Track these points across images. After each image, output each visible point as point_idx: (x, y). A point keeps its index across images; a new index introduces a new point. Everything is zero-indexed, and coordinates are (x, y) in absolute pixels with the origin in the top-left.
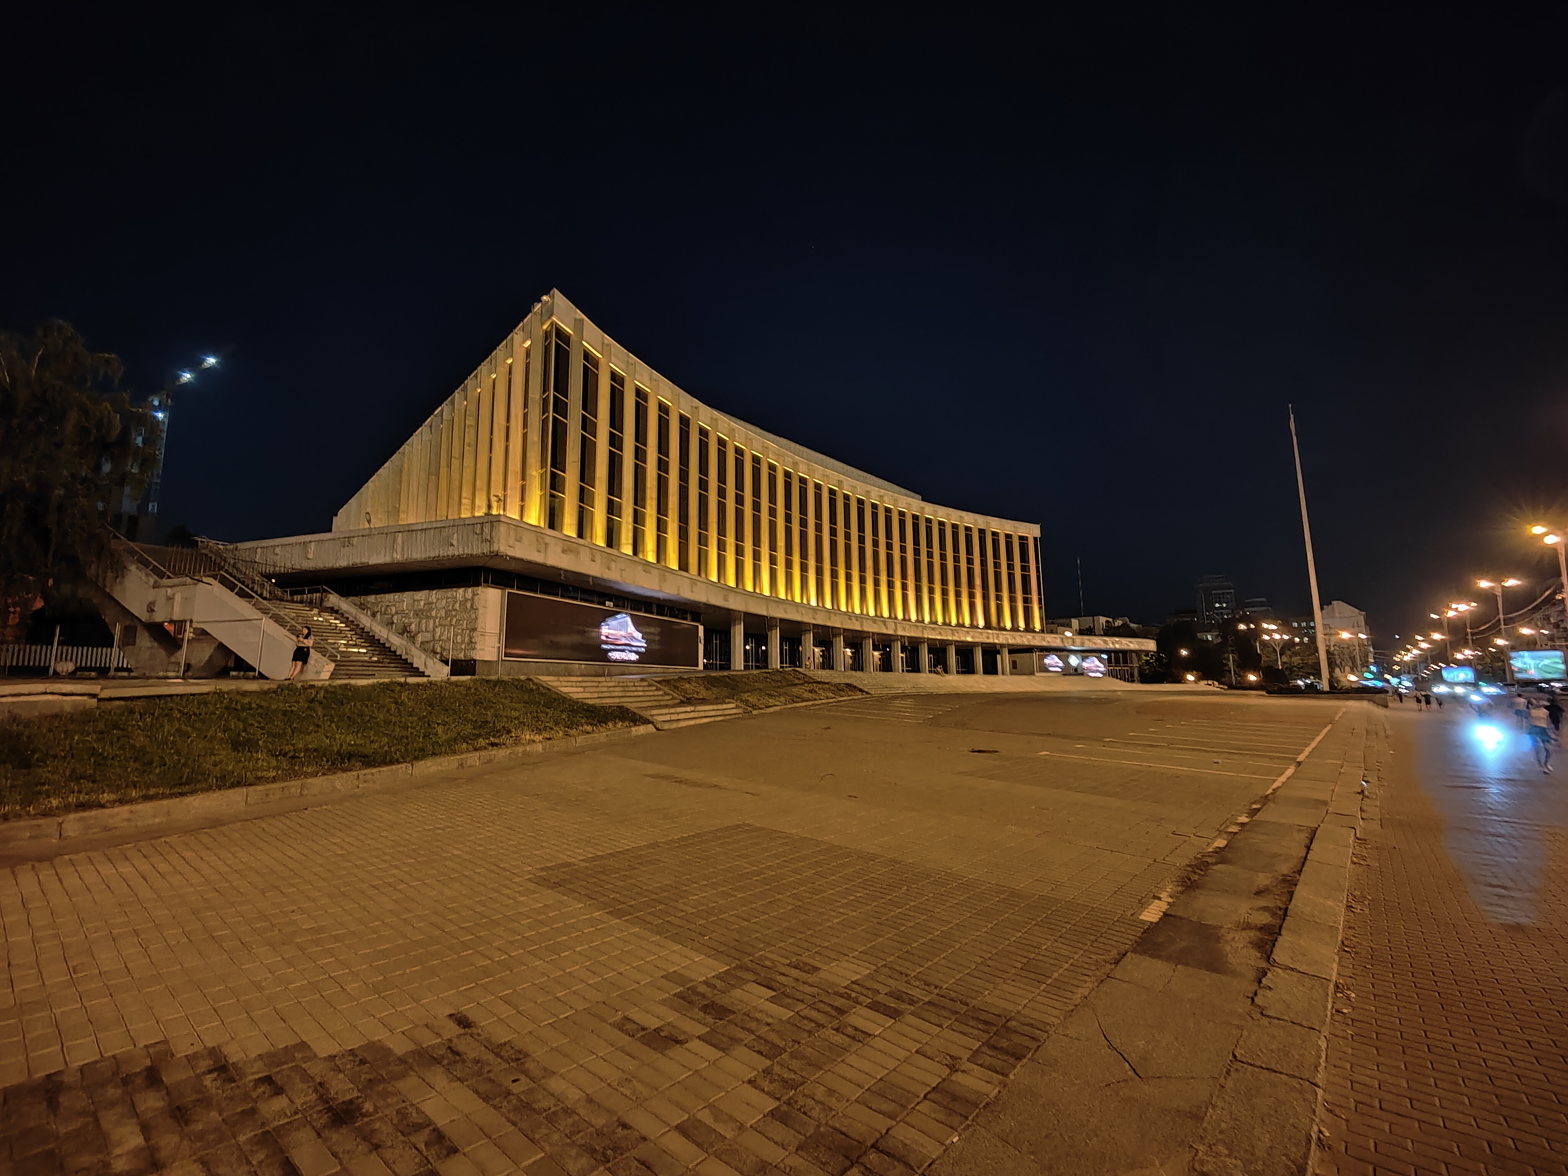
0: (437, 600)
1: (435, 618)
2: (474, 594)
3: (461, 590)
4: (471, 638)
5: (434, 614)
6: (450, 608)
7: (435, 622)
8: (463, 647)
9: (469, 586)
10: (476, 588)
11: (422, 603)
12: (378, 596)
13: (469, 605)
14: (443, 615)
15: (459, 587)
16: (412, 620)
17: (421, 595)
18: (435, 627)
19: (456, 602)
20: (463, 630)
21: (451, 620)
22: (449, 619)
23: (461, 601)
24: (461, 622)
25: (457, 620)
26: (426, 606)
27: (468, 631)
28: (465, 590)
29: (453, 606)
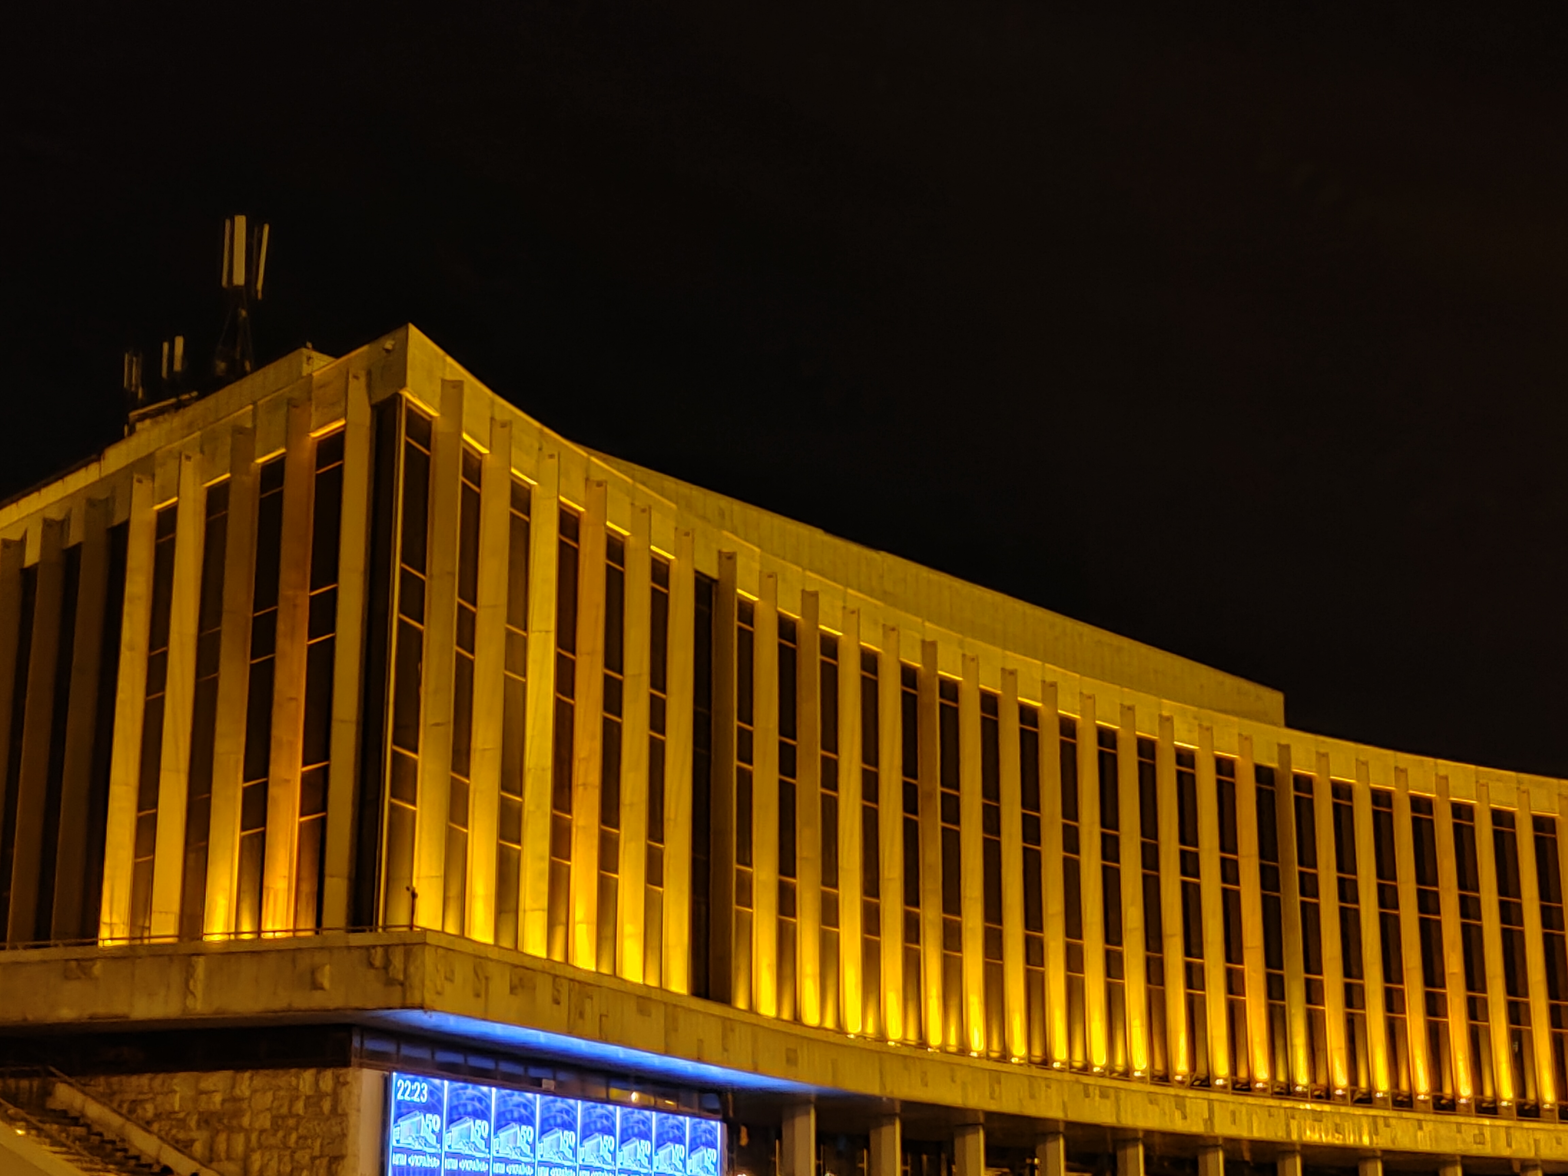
0: (254, 1091)
1: (247, 1132)
2: (340, 1083)
3: (308, 1075)
5: (246, 1121)
6: (284, 1110)
7: (248, 1140)
9: (326, 1066)
10: (342, 1071)
11: (218, 1098)
12: (115, 1080)
13: (327, 1105)
14: (268, 1125)
15: (305, 1066)
16: (195, 1134)
17: (217, 1083)
18: (249, 1151)
19: (298, 1098)
20: (313, 1159)
21: (284, 1137)
22: (280, 1134)
23: (308, 1098)
24: (309, 1141)
25: (299, 1138)
26: (227, 1105)
27: (325, 1161)
28: (318, 1073)
29: (290, 1108)
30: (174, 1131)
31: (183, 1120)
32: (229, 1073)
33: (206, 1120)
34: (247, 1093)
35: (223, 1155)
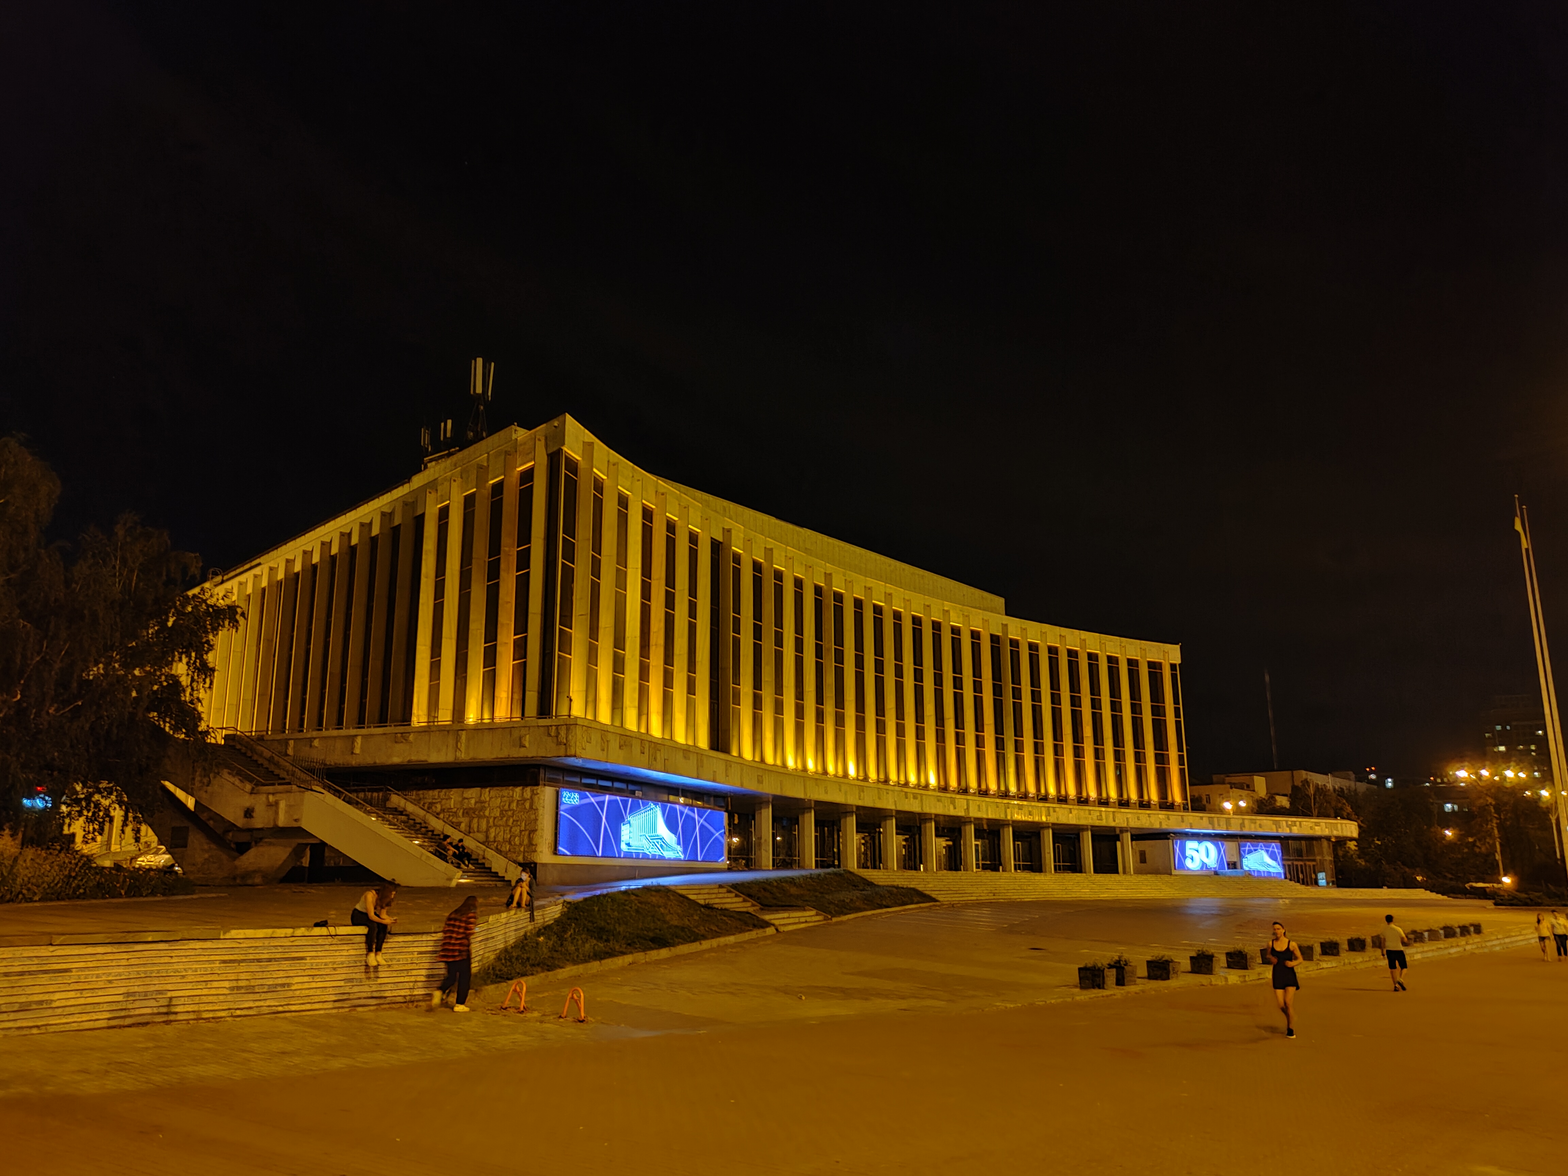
0: (491, 798)
1: (488, 818)
2: (533, 794)
3: (518, 790)
4: (530, 839)
5: (487, 813)
6: (506, 807)
7: (488, 822)
8: (522, 849)
9: (527, 786)
10: (535, 788)
11: (473, 801)
12: (421, 792)
13: (527, 805)
14: (498, 814)
15: (516, 786)
16: (461, 819)
17: (472, 794)
19: (513, 801)
20: (521, 831)
21: (507, 820)
22: (505, 819)
23: (518, 801)
24: (519, 823)
25: (514, 821)
26: (478, 805)
27: (527, 833)
28: (523, 789)
29: (509, 806)
30: (451, 818)
31: (455, 812)
32: (479, 789)
33: (466, 812)
34: (488, 799)
35: (476, 830)
